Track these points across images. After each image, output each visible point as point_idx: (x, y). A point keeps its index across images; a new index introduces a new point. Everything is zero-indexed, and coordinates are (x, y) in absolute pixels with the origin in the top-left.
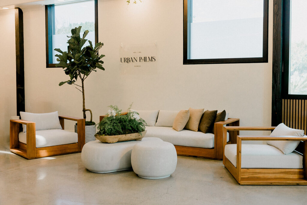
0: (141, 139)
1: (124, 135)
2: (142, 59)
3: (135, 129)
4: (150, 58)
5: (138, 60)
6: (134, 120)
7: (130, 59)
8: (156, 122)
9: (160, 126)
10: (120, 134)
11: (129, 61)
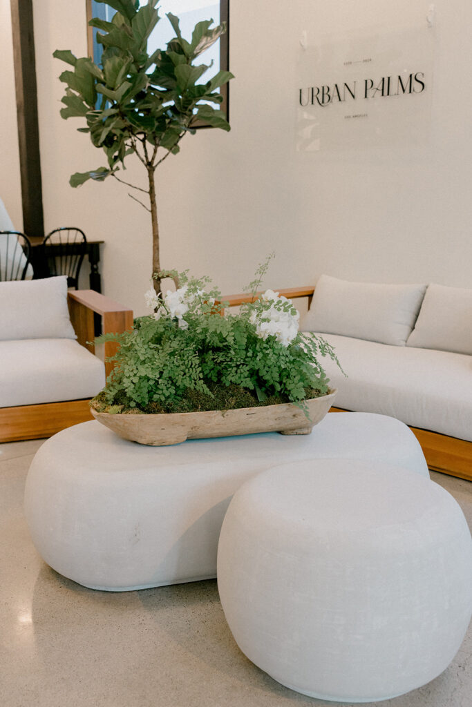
0: (305, 431)
1: (219, 412)
2: (376, 85)
3: (272, 387)
4: (405, 80)
5: (360, 92)
6: (268, 341)
7: (333, 92)
8: (413, 328)
9: (424, 348)
10: (194, 408)
11: (326, 98)
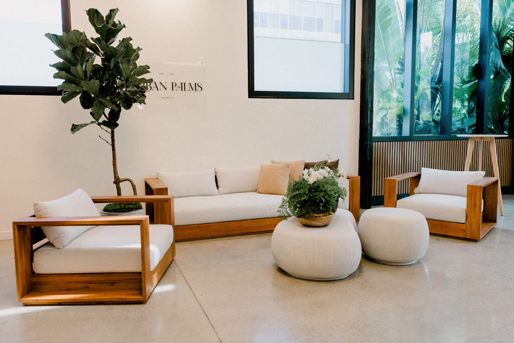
2: (178, 85)
4: (193, 86)
5: (169, 87)
7: (153, 86)
